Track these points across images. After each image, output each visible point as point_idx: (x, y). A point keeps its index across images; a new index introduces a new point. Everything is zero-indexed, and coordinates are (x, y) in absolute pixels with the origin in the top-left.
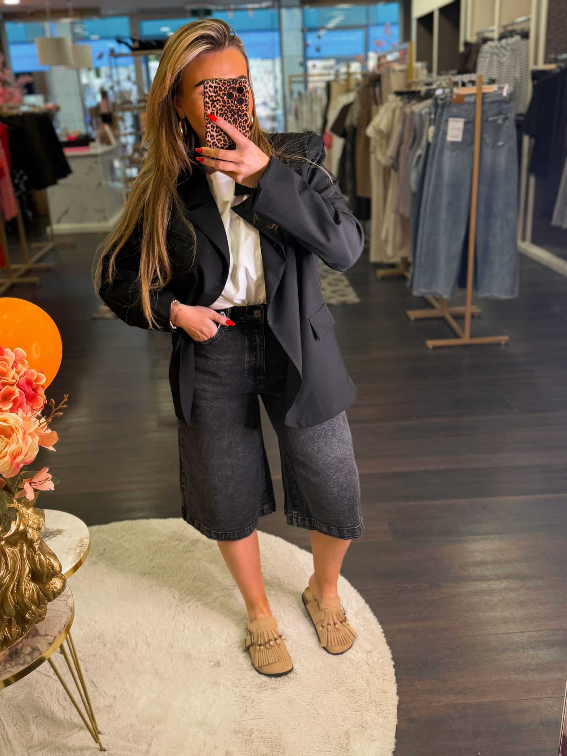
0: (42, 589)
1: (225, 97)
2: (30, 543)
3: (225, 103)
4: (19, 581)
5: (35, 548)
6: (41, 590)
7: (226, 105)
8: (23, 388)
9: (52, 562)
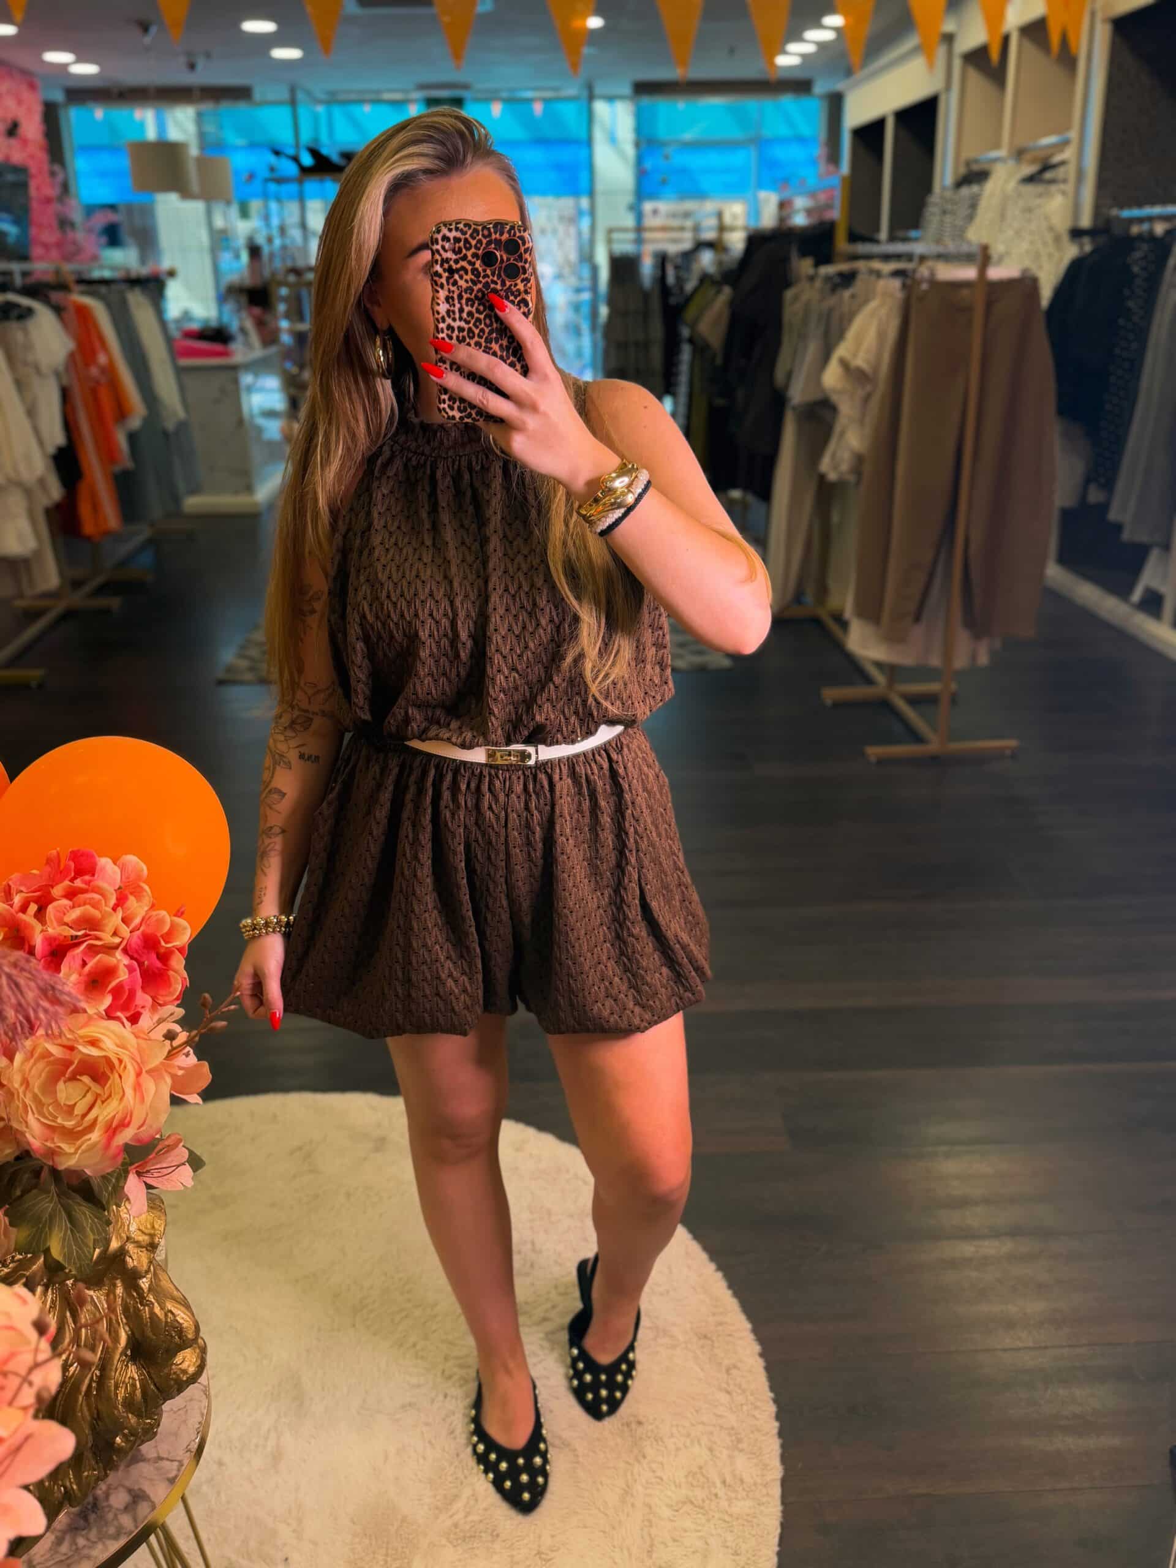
0: (154, 1376)
1: (478, 264)
2: (131, 1278)
3: (478, 275)
4: (104, 1366)
5: (142, 1289)
6: (151, 1378)
7: (481, 279)
8: (136, 956)
9: (178, 1318)
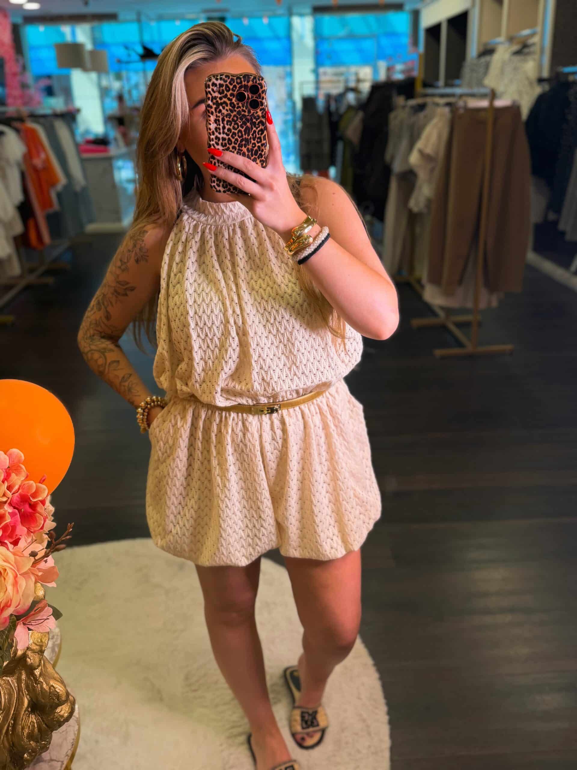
0: (45, 720)
1: (234, 100)
2: (30, 670)
3: (234, 107)
4: (16, 718)
5: (36, 675)
6: (43, 721)
7: (236, 109)
8: (16, 506)
9: (57, 690)
